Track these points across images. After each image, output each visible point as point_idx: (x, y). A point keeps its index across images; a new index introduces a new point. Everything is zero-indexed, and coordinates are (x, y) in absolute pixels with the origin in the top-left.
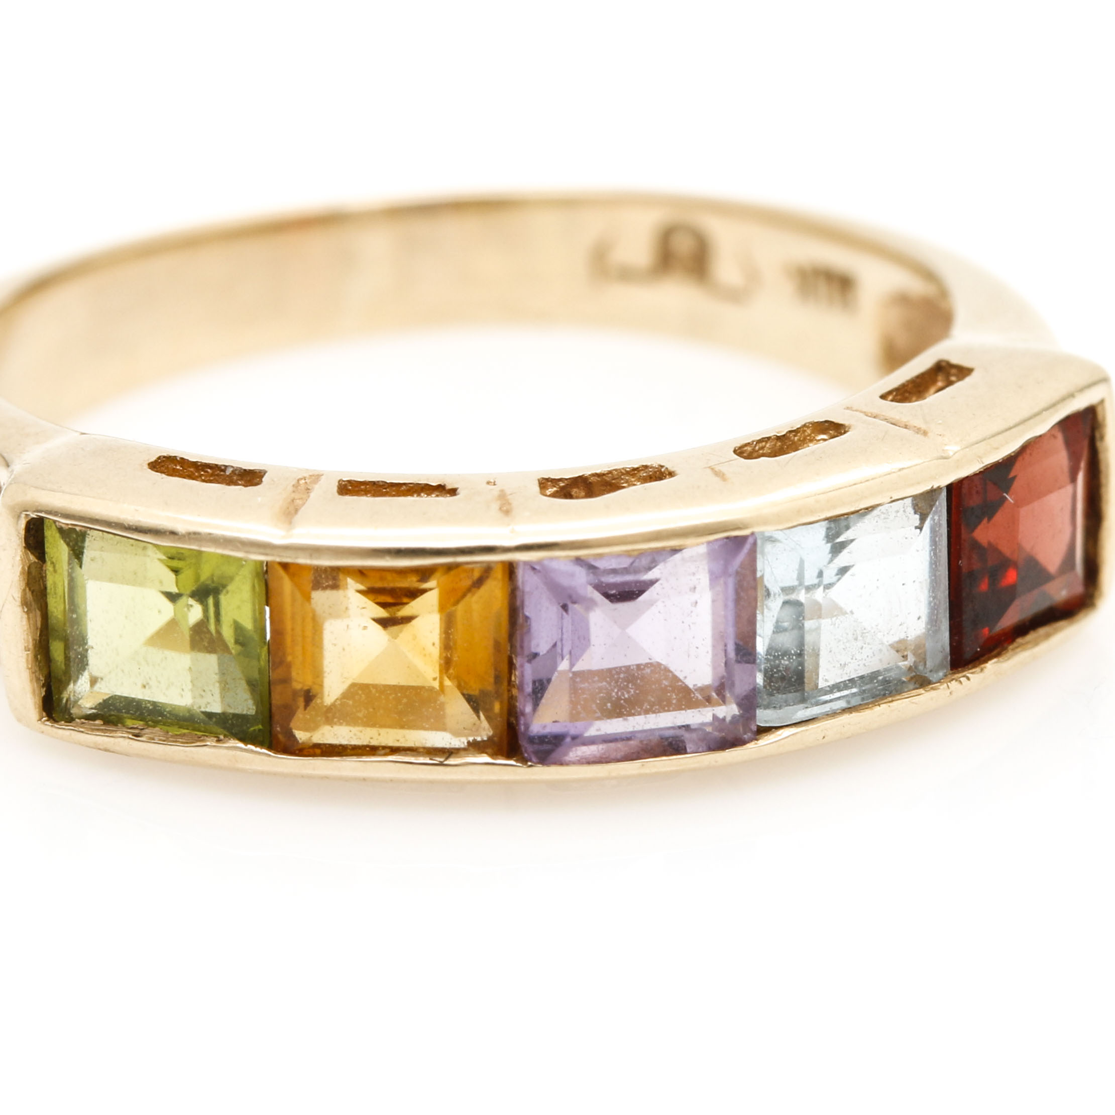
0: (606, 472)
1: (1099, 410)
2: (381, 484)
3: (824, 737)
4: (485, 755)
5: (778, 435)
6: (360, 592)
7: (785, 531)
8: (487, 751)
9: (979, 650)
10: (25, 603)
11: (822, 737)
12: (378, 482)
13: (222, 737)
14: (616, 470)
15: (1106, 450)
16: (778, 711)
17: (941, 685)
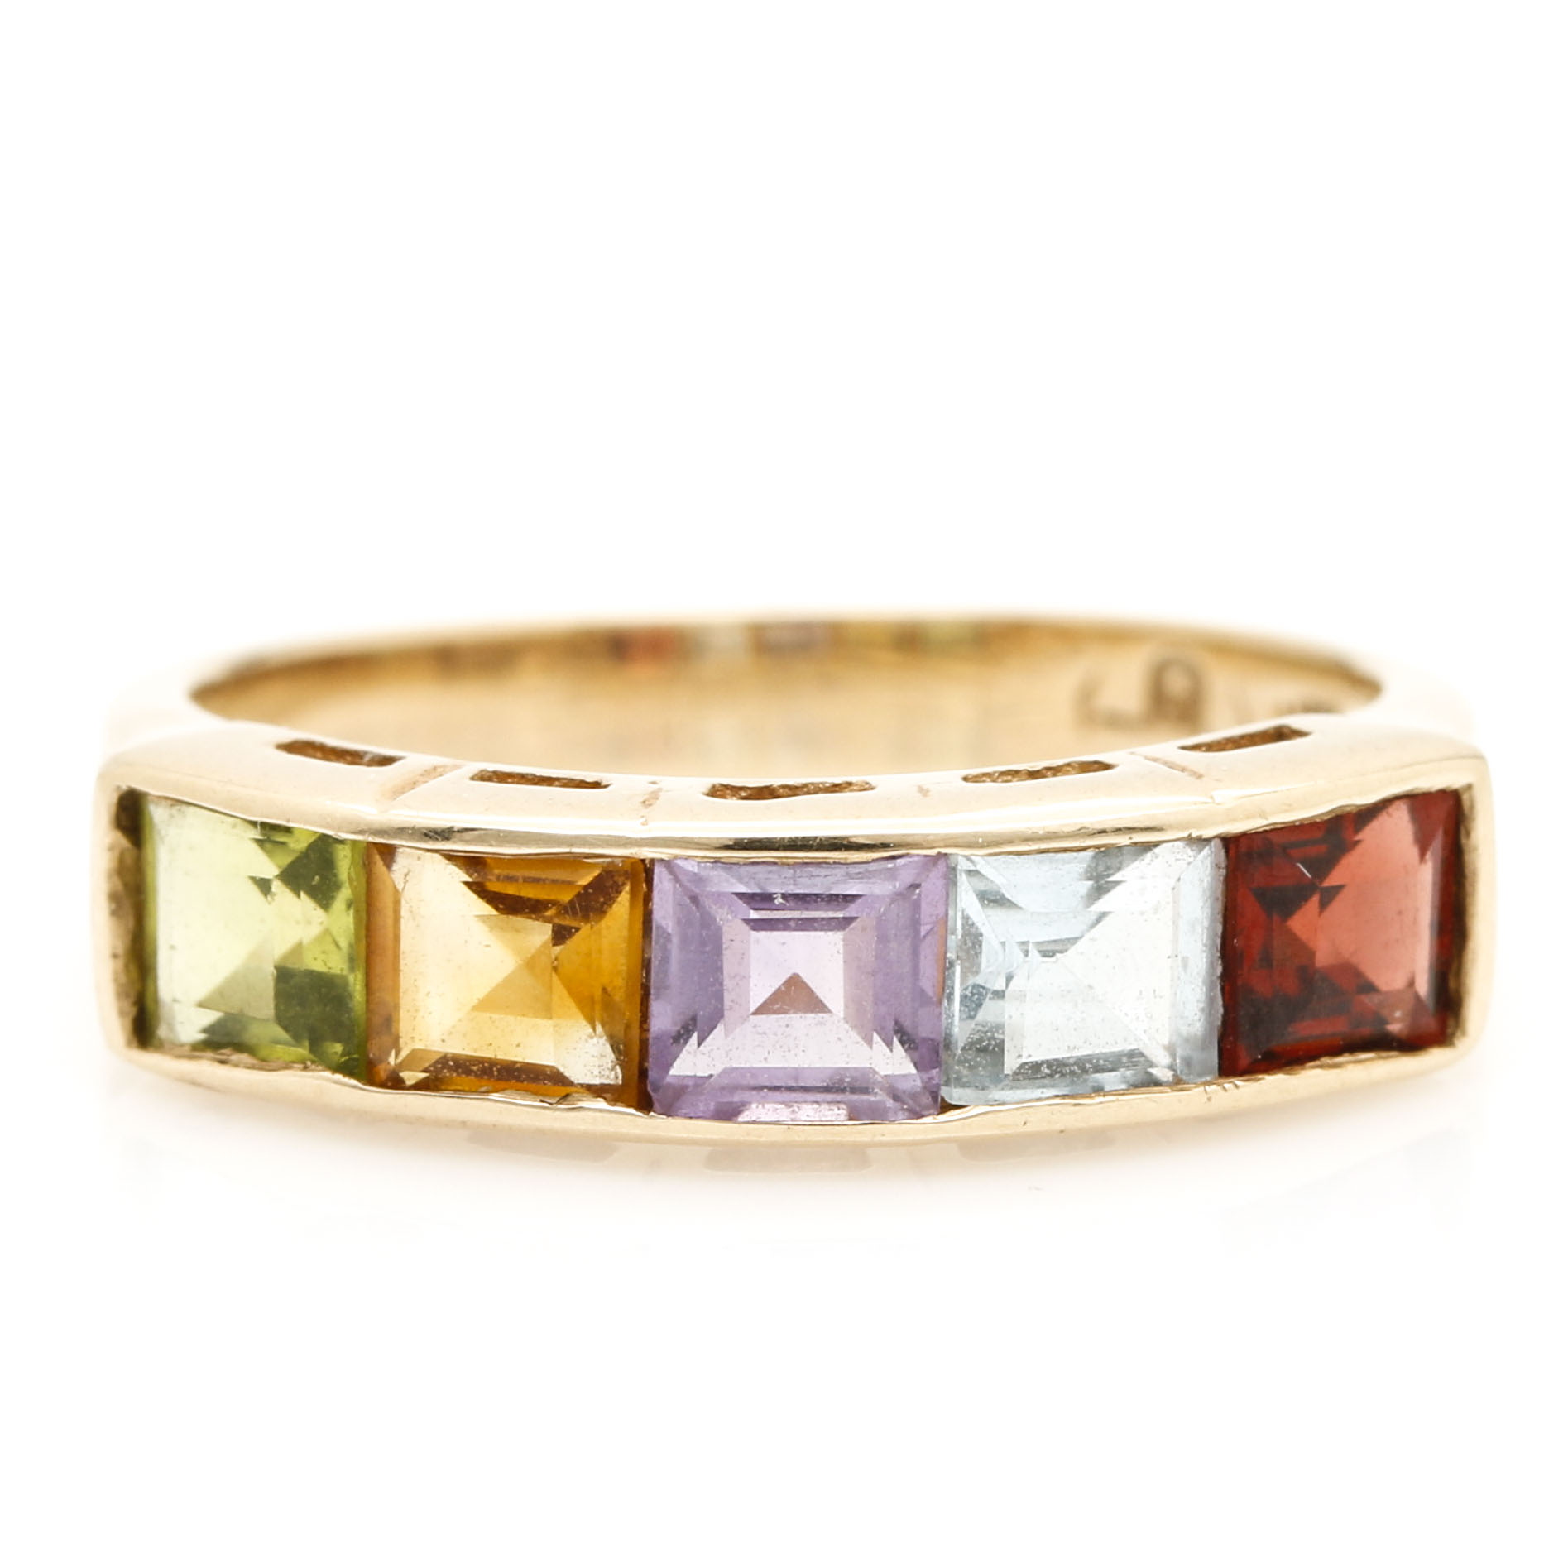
0: (800, 785)
1: (1465, 797)
2: (530, 777)
3: (1025, 1124)
4: (602, 1100)
5: (1030, 769)
6: (466, 883)
7: (986, 858)
8: (605, 1095)
9: (1260, 1057)
10: (114, 897)
11: (1022, 1123)
12: (527, 774)
13: (309, 1063)
14: (812, 784)
15: (1475, 849)
16: (981, 1092)
17: (1196, 1087)
